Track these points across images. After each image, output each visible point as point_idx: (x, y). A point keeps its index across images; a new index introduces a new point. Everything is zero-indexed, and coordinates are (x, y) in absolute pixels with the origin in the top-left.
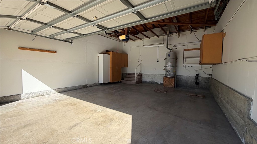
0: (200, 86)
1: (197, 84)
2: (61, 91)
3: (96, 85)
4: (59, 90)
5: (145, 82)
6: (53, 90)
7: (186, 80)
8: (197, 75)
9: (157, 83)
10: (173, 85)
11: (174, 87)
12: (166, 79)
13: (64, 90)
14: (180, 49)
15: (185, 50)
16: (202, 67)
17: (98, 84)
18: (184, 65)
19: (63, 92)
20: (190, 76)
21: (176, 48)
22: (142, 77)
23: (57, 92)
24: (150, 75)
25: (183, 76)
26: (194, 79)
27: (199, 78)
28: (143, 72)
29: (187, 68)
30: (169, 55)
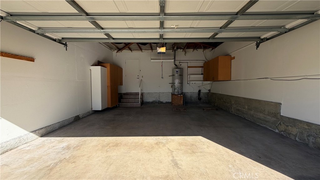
0: (202, 101)
1: (200, 99)
2: (45, 132)
3: (89, 114)
4: (41, 131)
5: (148, 103)
6: (32, 134)
7: (191, 97)
8: (200, 91)
9: (162, 102)
10: (182, 102)
11: (184, 105)
12: (175, 97)
13: (49, 129)
14: (184, 66)
15: (188, 67)
16: (202, 83)
17: (91, 113)
18: (189, 82)
19: (47, 134)
20: (193, 92)
21: (181, 65)
22: (144, 97)
23: (37, 137)
24: (153, 93)
25: (187, 93)
26: (197, 95)
27: (201, 94)
28: (145, 91)
29: (191, 84)
30: (177, 72)
